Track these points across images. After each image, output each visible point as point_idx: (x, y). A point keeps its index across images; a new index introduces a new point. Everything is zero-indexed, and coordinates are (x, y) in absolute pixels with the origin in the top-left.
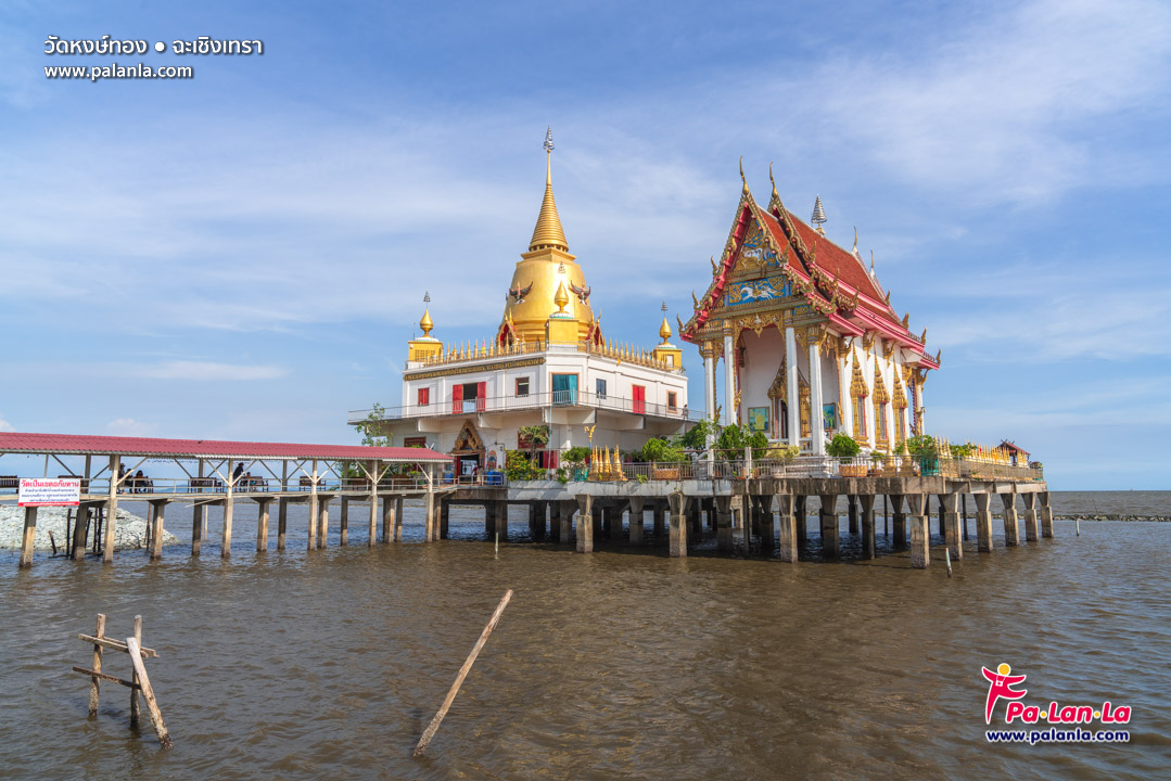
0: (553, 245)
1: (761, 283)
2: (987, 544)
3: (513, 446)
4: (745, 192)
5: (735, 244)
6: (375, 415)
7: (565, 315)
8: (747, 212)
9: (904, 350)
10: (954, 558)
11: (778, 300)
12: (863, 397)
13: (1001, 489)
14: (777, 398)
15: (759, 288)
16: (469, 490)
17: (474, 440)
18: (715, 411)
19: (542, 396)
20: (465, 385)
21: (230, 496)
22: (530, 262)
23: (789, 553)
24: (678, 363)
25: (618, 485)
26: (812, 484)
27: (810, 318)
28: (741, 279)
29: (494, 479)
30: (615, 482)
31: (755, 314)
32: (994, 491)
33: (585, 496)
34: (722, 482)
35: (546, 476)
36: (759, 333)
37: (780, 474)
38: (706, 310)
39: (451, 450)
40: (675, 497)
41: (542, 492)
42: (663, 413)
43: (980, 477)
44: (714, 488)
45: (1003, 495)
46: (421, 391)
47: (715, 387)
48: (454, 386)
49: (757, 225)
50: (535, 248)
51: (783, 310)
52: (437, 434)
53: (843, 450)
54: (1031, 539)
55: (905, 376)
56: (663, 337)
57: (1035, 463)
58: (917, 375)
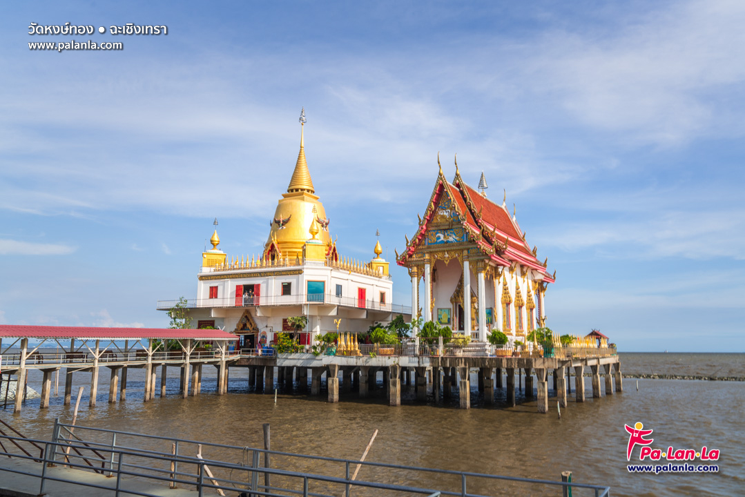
0: (304, 190)
1: (449, 232)
2: (581, 397)
3: (279, 329)
4: (440, 174)
5: (433, 206)
6: (181, 305)
7: (316, 241)
8: (442, 187)
9: (534, 272)
10: (562, 406)
11: (460, 243)
12: (508, 304)
13: (590, 363)
14: (456, 303)
15: (448, 235)
16: (249, 359)
17: (251, 324)
18: (418, 311)
19: (300, 296)
20: (245, 286)
21: (97, 364)
22: (288, 201)
23: (465, 404)
24: (387, 272)
25: (357, 358)
26: (480, 361)
27: (479, 256)
28: (436, 228)
29: (268, 352)
30: (355, 357)
31: (445, 251)
32: (586, 364)
33: (334, 366)
34: (424, 358)
35: (304, 351)
36: (447, 263)
37: (459, 354)
38: (414, 246)
39: (233, 330)
40: (394, 368)
41: (301, 361)
42: (377, 307)
43: (578, 356)
44: (419, 362)
45: (592, 367)
46: (212, 288)
47: (418, 296)
48: (237, 286)
49: (448, 195)
50: (292, 191)
51: (462, 250)
52: (223, 319)
53: (498, 339)
54: (608, 393)
55: (534, 288)
56: (377, 253)
57: (612, 345)
58: (541, 287)
